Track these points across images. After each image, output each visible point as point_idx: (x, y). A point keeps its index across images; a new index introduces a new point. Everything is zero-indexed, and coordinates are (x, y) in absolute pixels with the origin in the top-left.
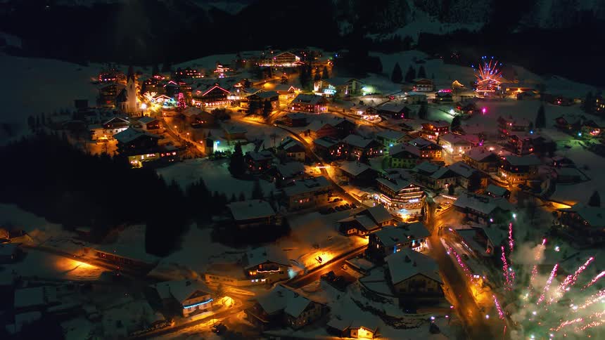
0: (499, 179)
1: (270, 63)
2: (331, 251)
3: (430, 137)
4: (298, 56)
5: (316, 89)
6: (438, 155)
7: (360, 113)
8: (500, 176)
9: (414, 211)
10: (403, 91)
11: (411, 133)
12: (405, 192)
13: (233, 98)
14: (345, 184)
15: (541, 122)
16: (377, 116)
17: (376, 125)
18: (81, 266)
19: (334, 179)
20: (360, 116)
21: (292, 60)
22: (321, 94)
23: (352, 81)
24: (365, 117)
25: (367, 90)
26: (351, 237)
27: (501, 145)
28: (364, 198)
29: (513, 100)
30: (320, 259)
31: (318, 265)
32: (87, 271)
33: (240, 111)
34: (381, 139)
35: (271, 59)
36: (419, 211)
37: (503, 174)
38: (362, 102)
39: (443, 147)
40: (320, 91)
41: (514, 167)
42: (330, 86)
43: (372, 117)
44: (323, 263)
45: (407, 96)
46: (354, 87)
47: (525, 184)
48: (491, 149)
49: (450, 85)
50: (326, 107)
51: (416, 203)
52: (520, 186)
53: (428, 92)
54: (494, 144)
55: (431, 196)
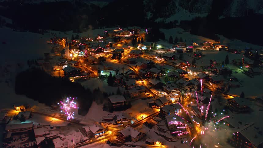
0: (209, 85)
1: (120, 35)
3: (183, 68)
4: (131, 32)
5: (139, 47)
6: (186, 76)
7: (156, 58)
8: (209, 84)
10: (174, 47)
11: (176, 66)
12: (173, 91)
13: (106, 51)
14: (151, 88)
15: (227, 62)
16: (163, 59)
17: (163, 63)
18: (55, 120)
19: (146, 86)
20: (156, 59)
21: (128, 34)
23: (153, 43)
24: (158, 59)
25: (159, 47)
26: (153, 109)
27: (211, 71)
28: (158, 93)
29: (217, 51)
30: (142, 117)
32: (57, 122)
33: (109, 57)
34: (164, 69)
35: (120, 33)
36: (178, 98)
37: (211, 84)
38: (157, 53)
39: (188, 72)
40: (140, 48)
41: (215, 81)
42: (144, 46)
43: (161, 59)
45: (175, 50)
46: (154, 46)
47: (219, 88)
48: (207, 73)
49: (192, 44)
50: (143, 55)
51: (177, 96)
52: (217, 88)
53: (184, 48)
54: (208, 71)
55: (183, 92)
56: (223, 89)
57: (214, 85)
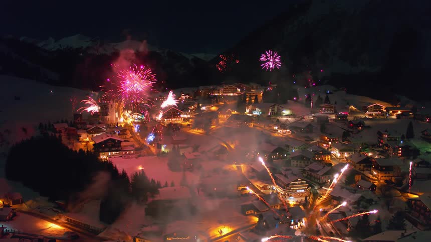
0: (371, 176)
1: (219, 93)
2: (230, 226)
3: (325, 145)
4: (239, 88)
5: (248, 111)
6: (328, 158)
7: (276, 128)
8: (372, 174)
9: (299, 199)
10: (312, 112)
11: (312, 142)
12: (294, 184)
13: (186, 116)
14: (252, 178)
15: (410, 135)
16: (288, 130)
17: (287, 138)
18: (53, 227)
19: (245, 174)
20: (276, 130)
21: (235, 91)
22: (251, 115)
23: (274, 106)
24: (279, 131)
25: (286, 112)
26: (249, 217)
27: (378, 151)
28: (265, 188)
29: (393, 119)
30: (221, 232)
31: (219, 235)
32: (56, 230)
33: (188, 125)
34: (288, 146)
35: (219, 90)
36: (304, 199)
37: (375, 173)
38: (278, 120)
39: (332, 152)
40: (251, 112)
41: (382, 167)
42: (257, 109)
43: (284, 131)
44: (223, 234)
45: (314, 117)
46: (276, 111)
47: (391, 180)
48: (370, 154)
49: (347, 109)
50: (252, 124)
51: (302, 193)
52: (386, 181)
53: (330, 114)
54: (372, 151)
55: (316, 188)
56: (399, 183)
57: (380, 175)
